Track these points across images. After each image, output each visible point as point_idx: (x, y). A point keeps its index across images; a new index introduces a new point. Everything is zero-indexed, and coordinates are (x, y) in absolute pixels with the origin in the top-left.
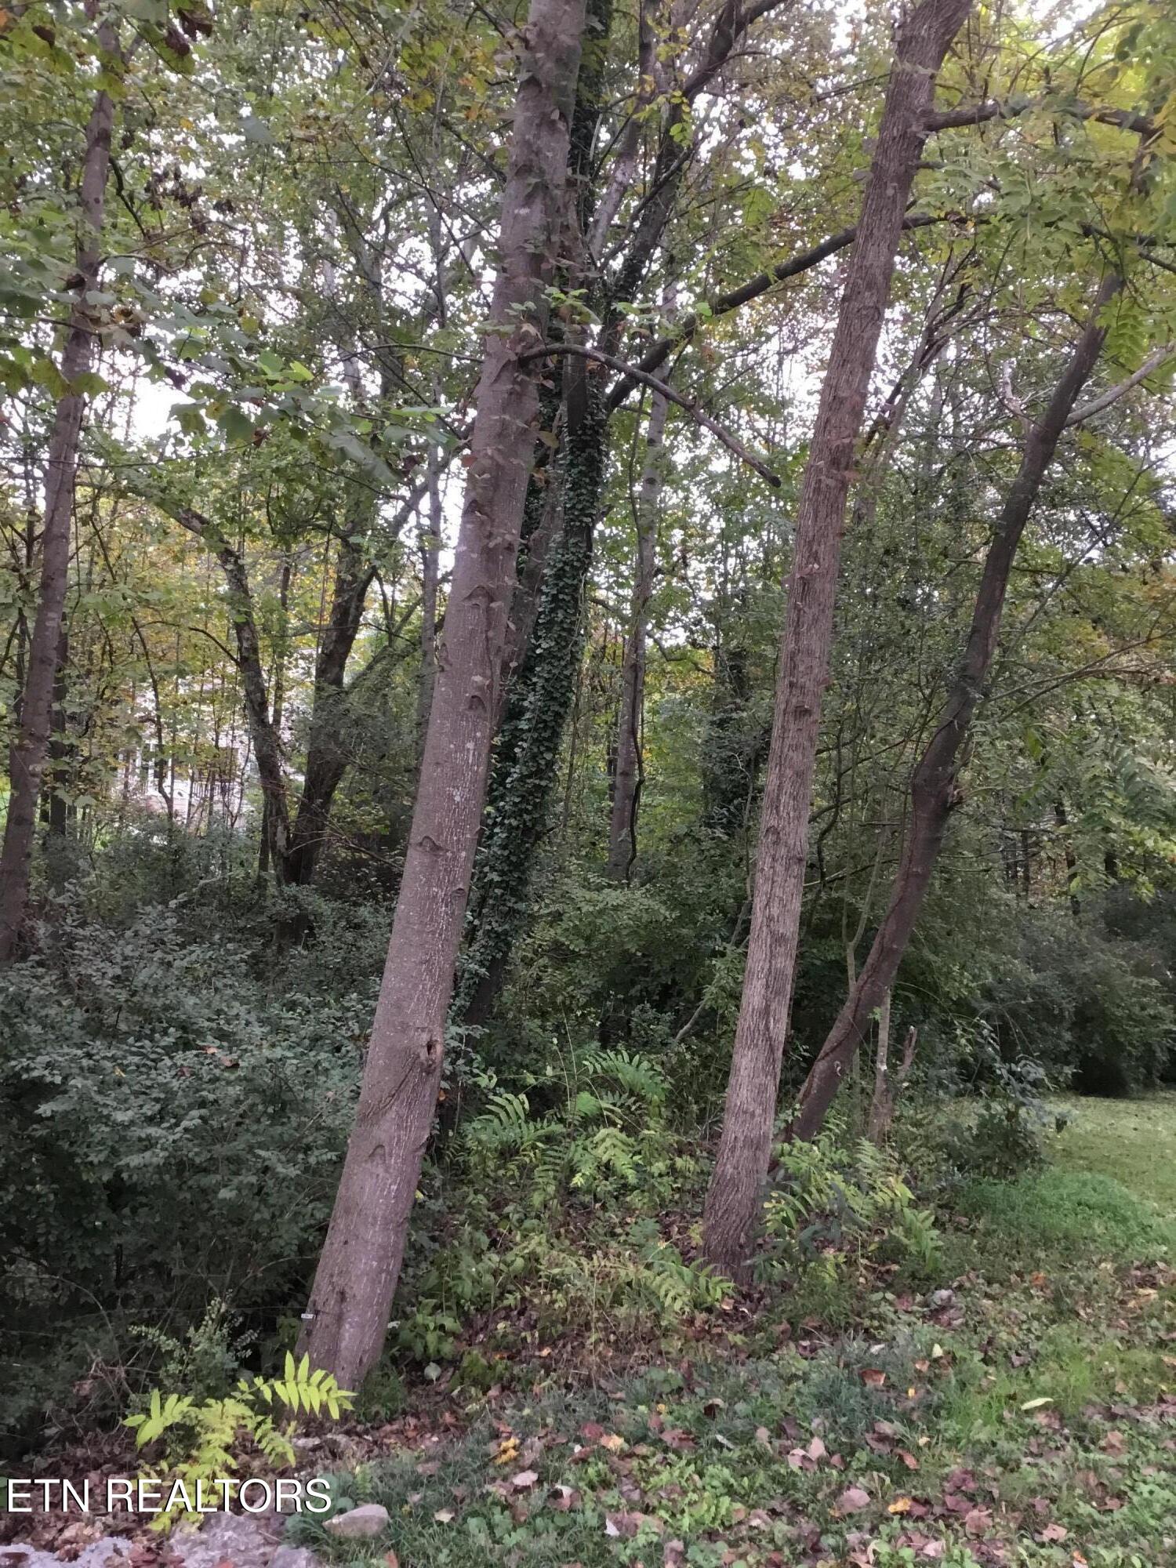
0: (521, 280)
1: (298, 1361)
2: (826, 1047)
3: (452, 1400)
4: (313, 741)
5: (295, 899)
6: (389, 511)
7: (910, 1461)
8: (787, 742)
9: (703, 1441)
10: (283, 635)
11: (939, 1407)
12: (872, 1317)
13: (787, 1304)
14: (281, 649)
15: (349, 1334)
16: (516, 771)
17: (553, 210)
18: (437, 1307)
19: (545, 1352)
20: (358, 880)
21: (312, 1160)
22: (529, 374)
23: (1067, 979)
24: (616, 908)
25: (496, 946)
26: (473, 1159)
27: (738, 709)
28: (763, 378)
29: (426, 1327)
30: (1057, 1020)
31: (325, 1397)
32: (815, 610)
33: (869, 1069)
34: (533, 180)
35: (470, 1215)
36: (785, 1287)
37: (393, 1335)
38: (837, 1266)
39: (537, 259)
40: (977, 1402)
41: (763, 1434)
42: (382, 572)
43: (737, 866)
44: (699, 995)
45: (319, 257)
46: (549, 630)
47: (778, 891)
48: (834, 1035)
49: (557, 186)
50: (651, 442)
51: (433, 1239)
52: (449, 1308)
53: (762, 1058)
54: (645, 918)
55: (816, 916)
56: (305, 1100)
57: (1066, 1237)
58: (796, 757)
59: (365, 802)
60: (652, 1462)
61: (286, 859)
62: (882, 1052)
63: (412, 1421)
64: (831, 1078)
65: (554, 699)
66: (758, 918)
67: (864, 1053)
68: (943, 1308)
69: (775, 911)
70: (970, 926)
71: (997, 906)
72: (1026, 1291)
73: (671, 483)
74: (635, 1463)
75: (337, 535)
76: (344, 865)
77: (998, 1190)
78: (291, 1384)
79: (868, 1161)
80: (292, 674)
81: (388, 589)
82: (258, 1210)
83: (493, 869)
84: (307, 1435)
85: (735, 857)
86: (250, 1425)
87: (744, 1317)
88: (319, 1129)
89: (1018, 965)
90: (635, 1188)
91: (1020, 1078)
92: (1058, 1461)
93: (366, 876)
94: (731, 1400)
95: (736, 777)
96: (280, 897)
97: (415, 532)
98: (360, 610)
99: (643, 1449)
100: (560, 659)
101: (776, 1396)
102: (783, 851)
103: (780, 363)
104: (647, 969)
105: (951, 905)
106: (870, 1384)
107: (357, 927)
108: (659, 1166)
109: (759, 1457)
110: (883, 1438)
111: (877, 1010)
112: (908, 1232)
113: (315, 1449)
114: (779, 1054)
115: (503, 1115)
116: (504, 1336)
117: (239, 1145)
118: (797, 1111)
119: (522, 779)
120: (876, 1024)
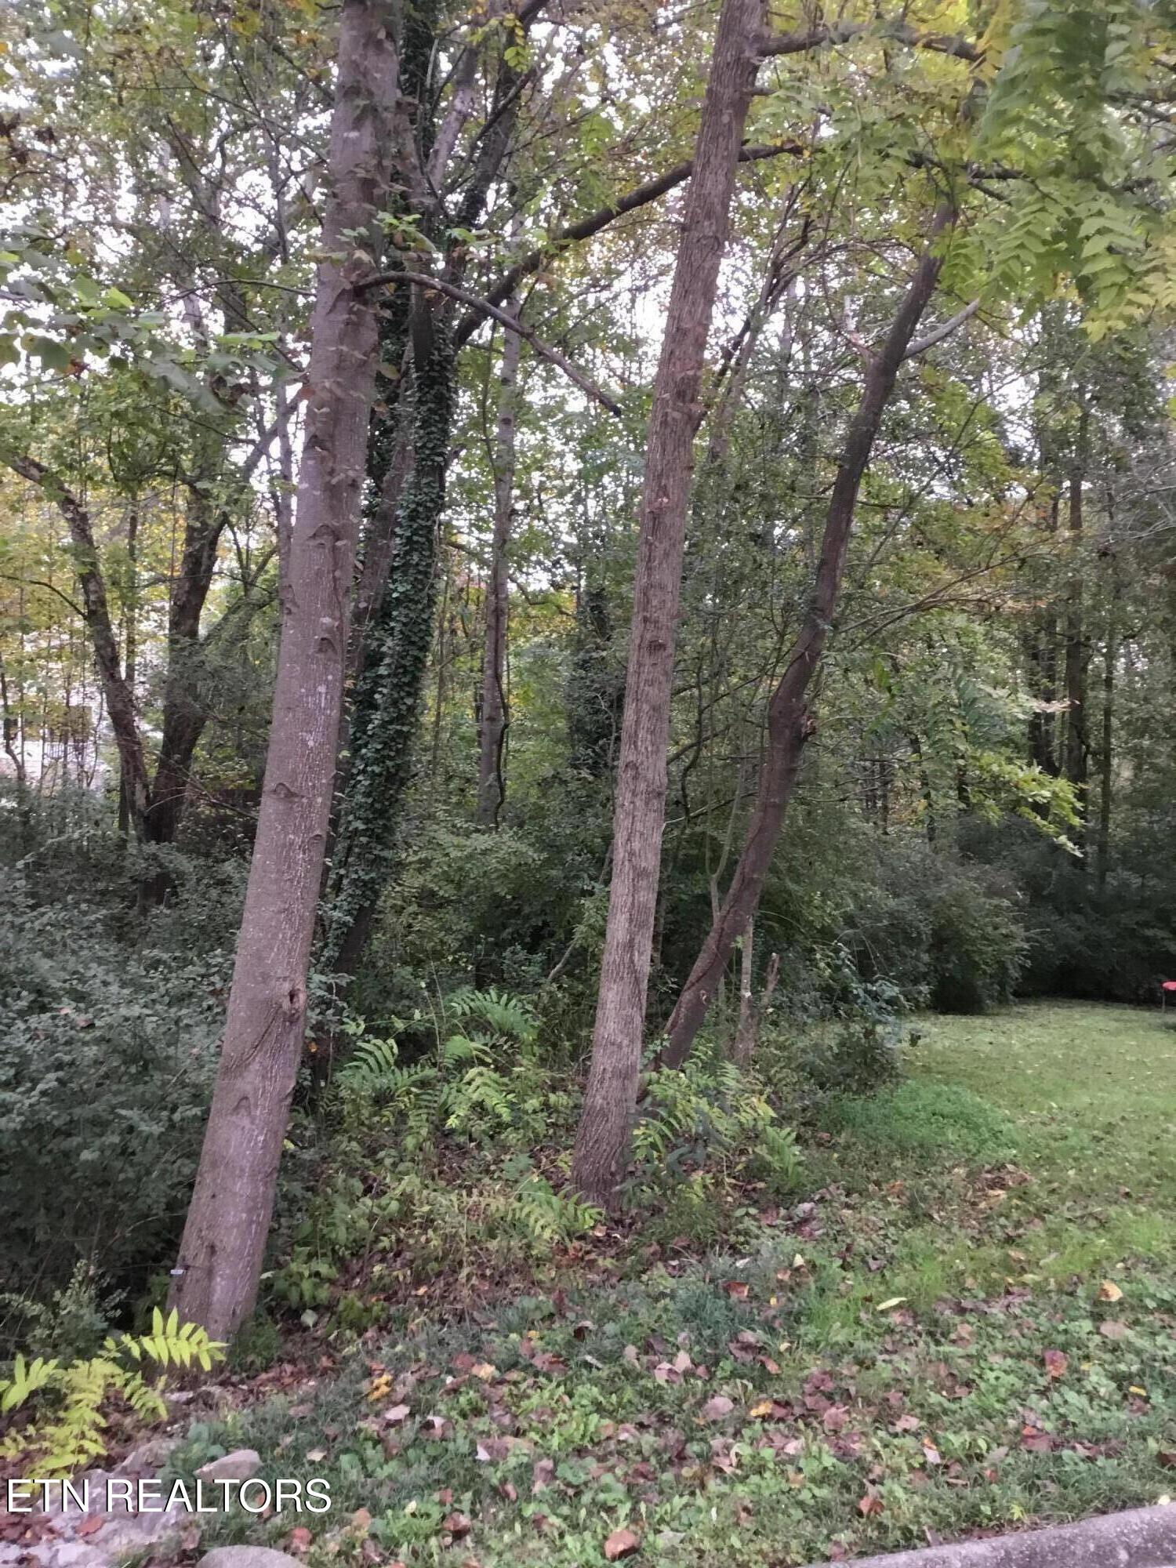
0: (353, 205)
1: (166, 1316)
2: (692, 978)
3: (329, 1344)
4: (168, 696)
5: (155, 857)
6: (239, 455)
7: (772, 1367)
8: (644, 677)
9: (572, 1363)
10: (133, 588)
11: (800, 1313)
12: (738, 1233)
13: (657, 1226)
14: (131, 602)
15: (220, 1287)
16: (377, 717)
17: (383, 133)
18: (311, 1256)
19: (422, 1291)
20: (225, 837)
21: (177, 1116)
22: (365, 303)
23: (924, 904)
24: (484, 852)
25: (364, 895)
26: (347, 1108)
27: (598, 648)
28: (616, 316)
29: (301, 1275)
30: (913, 942)
31: (195, 1350)
32: (666, 544)
33: (734, 998)
34: (362, 102)
35: (344, 1163)
36: (656, 1211)
37: (267, 1287)
38: (705, 1187)
39: (368, 185)
40: (835, 1306)
41: (631, 1351)
42: (234, 519)
43: (604, 806)
44: (569, 934)
45: (153, 191)
46: (405, 573)
47: (639, 826)
48: (700, 965)
49: (386, 109)
50: (505, 381)
51: (308, 1189)
52: (324, 1255)
53: (628, 991)
54: (514, 861)
55: (682, 853)
56: (168, 1058)
57: (921, 1146)
58: (652, 691)
59: (229, 758)
60: (523, 1386)
61: (147, 819)
62: (746, 980)
63: (289, 1368)
64: (698, 1007)
65: (413, 643)
66: (620, 854)
67: (728, 983)
68: (805, 1221)
69: (636, 845)
70: (831, 856)
71: (855, 835)
72: (883, 1199)
73: (527, 423)
74: (505, 1389)
75: (184, 482)
76: (208, 823)
77: (856, 1105)
78: (160, 1340)
79: (733, 1084)
80: (145, 627)
81: (242, 539)
82: (121, 1171)
83: (357, 818)
84: (181, 1389)
85: (601, 797)
86: (119, 1382)
87: (616, 1242)
88: (184, 1086)
89: (877, 892)
90: (508, 1126)
91: (875, 996)
92: (909, 1355)
93: (233, 833)
94: (600, 1322)
95: (601, 717)
96: (140, 855)
97: (266, 477)
98: (212, 559)
99: (514, 1375)
100: (417, 602)
101: (644, 1316)
102: (642, 786)
103: (633, 301)
104: (518, 912)
105: (812, 836)
106: (734, 1296)
107: (221, 883)
108: (533, 1103)
109: (626, 1373)
110: (746, 1347)
111: (739, 939)
112: (772, 1151)
113: (189, 1402)
114: (645, 985)
115: (371, 1061)
116: (381, 1278)
117: (100, 1107)
118: (664, 1041)
119: (384, 725)
120: (739, 952)
